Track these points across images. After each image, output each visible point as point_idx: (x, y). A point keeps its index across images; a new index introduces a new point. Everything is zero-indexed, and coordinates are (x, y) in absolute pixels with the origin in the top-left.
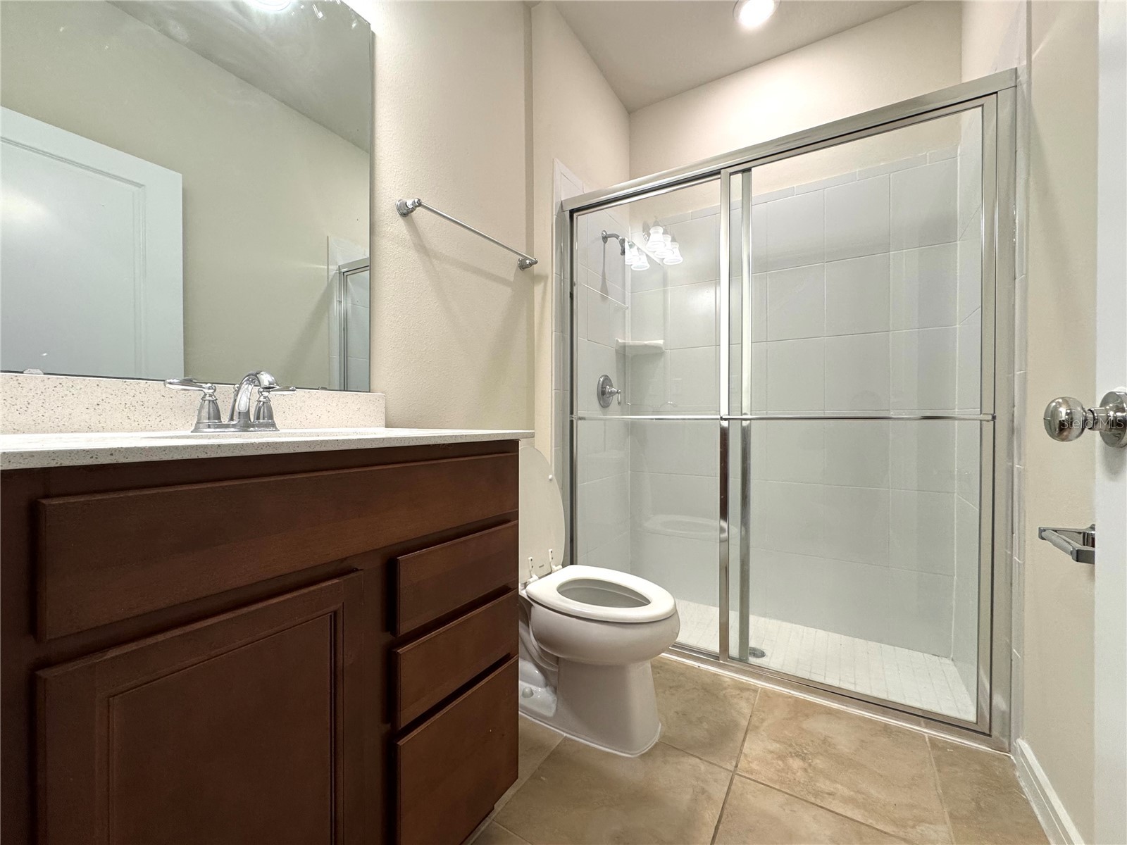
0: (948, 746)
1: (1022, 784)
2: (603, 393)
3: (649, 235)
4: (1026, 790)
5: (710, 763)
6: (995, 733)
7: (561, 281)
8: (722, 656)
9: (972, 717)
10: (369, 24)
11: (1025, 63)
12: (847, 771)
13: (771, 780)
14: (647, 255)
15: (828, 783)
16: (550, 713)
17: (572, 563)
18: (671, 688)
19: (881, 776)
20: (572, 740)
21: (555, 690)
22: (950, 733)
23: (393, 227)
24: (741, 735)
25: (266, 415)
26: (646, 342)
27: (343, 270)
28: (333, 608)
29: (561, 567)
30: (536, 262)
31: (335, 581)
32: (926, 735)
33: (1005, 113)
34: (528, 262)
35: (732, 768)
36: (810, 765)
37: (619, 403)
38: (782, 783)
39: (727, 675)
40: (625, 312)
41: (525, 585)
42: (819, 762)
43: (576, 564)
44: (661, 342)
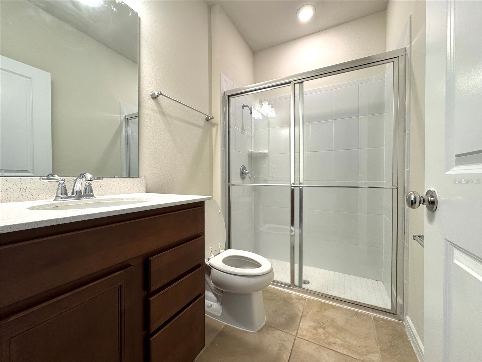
0: (380, 320)
1: (408, 334)
2: (243, 173)
3: (262, 105)
4: (409, 336)
5: (286, 333)
6: (398, 313)
7: (224, 126)
8: (291, 285)
9: (389, 307)
10: (138, 14)
11: (409, 46)
12: (341, 333)
13: (311, 339)
14: (261, 113)
15: (333, 338)
16: (219, 314)
17: (229, 248)
18: (270, 300)
19: (354, 334)
20: (228, 326)
21: (221, 304)
22: (381, 314)
23: (149, 104)
24: (299, 320)
25: (89, 191)
26: (261, 151)
27: (127, 117)
28: (119, 284)
29: (224, 250)
30: (213, 118)
31: (121, 272)
32: (372, 315)
33: (402, 65)
34: (210, 118)
35: (295, 334)
36: (326, 331)
37: (249, 178)
38: (315, 340)
39: (294, 293)
40: (252, 137)
41: (209, 259)
42: (330, 330)
43: (231, 249)
44: (266, 151)
